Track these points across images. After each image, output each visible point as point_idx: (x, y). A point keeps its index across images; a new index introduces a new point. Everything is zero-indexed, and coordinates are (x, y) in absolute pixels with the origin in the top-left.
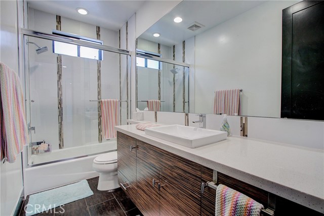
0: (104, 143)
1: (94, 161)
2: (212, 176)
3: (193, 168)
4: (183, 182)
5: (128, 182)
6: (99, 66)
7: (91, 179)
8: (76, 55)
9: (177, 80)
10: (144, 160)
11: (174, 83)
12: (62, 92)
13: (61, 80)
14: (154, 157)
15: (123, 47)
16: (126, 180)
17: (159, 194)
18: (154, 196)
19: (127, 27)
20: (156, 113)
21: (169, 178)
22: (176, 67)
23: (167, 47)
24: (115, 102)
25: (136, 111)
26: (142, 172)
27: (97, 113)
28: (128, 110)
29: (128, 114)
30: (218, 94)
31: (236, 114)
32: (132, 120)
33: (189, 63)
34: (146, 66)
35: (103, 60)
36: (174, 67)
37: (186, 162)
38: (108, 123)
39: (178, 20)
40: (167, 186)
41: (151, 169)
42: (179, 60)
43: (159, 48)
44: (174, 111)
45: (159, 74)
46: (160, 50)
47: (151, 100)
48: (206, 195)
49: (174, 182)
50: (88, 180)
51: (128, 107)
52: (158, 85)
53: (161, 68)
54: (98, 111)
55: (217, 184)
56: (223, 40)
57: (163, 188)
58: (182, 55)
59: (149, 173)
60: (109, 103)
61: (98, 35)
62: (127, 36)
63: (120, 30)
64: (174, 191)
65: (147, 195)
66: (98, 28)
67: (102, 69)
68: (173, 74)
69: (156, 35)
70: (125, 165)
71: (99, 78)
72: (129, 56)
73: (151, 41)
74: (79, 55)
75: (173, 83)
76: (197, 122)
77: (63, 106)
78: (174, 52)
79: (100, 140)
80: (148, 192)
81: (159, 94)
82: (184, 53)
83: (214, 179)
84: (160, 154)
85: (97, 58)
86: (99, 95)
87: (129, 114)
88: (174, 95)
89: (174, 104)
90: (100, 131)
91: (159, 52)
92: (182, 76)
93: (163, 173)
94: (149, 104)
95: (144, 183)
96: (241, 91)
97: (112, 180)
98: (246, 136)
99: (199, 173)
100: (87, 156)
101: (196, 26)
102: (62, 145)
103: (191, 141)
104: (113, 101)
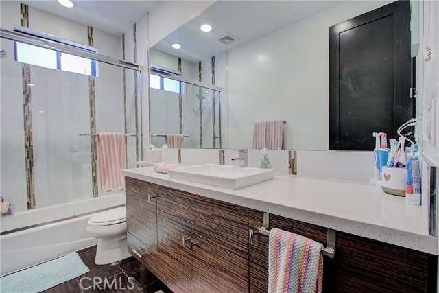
0: (102, 196)
1: (89, 222)
2: (262, 221)
3: (238, 214)
4: (224, 233)
5: (144, 247)
6: (92, 85)
7: (84, 250)
8: (55, 67)
9: (204, 108)
10: (169, 212)
11: (201, 113)
12: (31, 122)
13: (30, 105)
14: (183, 206)
15: (129, 59)
16: (141, 244)
17: (192, 255)
18: (184, 260)
19: (135, 31)
20: (179, 150)
21: (205, 231)
22: (203, 89)
23: (191, 64)
24: (119, 137)
25: (150, 150)
26: (165, 230)
27: (90, 153)
28: (137, 148)
29: (137, 153)
30: (258, 127)
31: (280, 148)
32: (145, 162)
33: (220, 86)
34: (162, 88)
35: (97, 75)
36: (200, 91)
37: (228, 208)
38: (110, 167)
39: (206, 28)
40: (202, 243)
41: (179, 223)
42: (206, 81)
43: (180, 64)
44: (201, 147)
45: (180, 100)
46: (182, 66)
47: (171, 135)
48: (256, 246)
49: (213, 235)
50: (78, 252)
51: (137, 144)
52: (179, 114)
53: (183, 92)
54: (92, 151)
55: (269, 229)
56: (262, 58)
57: (198, 246)
58: (211, 75)
59: (176, 229)
60: (110, 139)
61: (90, 39)
62: (135, 45)
63: (123, 36)
64: (213, 248)
65: (174, 259)
66: (91, 30)
67: (96, 89)
68: (199, 100)
69: (176, 46)
70: (139, 224)
71: (92, 103)
72: (138, 72)
73: (169, 54)
74: (59, 67)
75: (199, 112)
76: (237, 159)
77: (34, 143)
78: (200, 71)
79: (95, 192)
80: (175, 256)
81: (181, 126)
82: (213, 72)
83: (264, 224)
84: (192, 201)
85: (89, 73)
86: (92, 127)
87: (139, 154)
88: (201, 128)
89: (201, 140)
90: (95, 179)
91: (180, 70)
92: (212, 103)
93: (196, 226)
94: (168, 139)
95: (168, 243)
96: (285, 122)
97: (119, 247)
98: (296, 174)
99: (246, 219)
100: (75, 217)
101: (229, 38)
102: (32, 204)
103: (235, 180)
104: (117, 136)
